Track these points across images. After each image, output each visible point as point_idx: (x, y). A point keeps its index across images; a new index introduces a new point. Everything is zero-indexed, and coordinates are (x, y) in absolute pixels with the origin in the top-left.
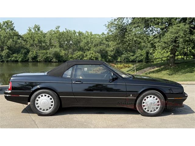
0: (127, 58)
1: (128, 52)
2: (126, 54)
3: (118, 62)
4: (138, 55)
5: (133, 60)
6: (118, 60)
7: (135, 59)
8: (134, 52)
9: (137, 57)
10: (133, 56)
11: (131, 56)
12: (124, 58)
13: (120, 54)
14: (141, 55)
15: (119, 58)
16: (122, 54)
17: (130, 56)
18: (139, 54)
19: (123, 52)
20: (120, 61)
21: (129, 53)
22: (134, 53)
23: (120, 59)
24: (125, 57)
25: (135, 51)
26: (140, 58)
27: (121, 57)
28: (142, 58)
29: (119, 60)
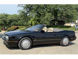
0: (14, 24)
5: (17, 25)
6: (11, 24)
19: (13, 21)
22: (17, 22)
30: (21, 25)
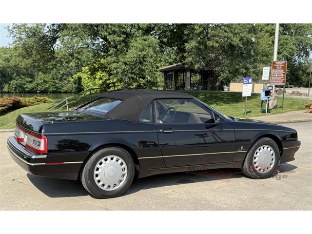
0: (20, 87)
1: (21, 76)
2: (18, 78)
3: (5, 92)
4: (40, 82)
5: (31, 90)
6: (4, 90)
7: (35, 88)
8: (32, 76)
9: (38, 84)
10: (31, 82)
11: (28, 82)
12: (14, 86)
13: (8, 79)
14: (45, 81)
15: (6, 86)
16: (11, 79)
17: (25, 83)
18: (41, 79)
19: (13, 77)
20: (8, 91)
21: (23, 77)
22: (32, 78)
23: (9, 88)
24: (16, 84)
25: (34, 75)
26: (43, 87)
27: (9, 84)
28: (47, 86)
29: (6, 89)
30: (51, 89)
